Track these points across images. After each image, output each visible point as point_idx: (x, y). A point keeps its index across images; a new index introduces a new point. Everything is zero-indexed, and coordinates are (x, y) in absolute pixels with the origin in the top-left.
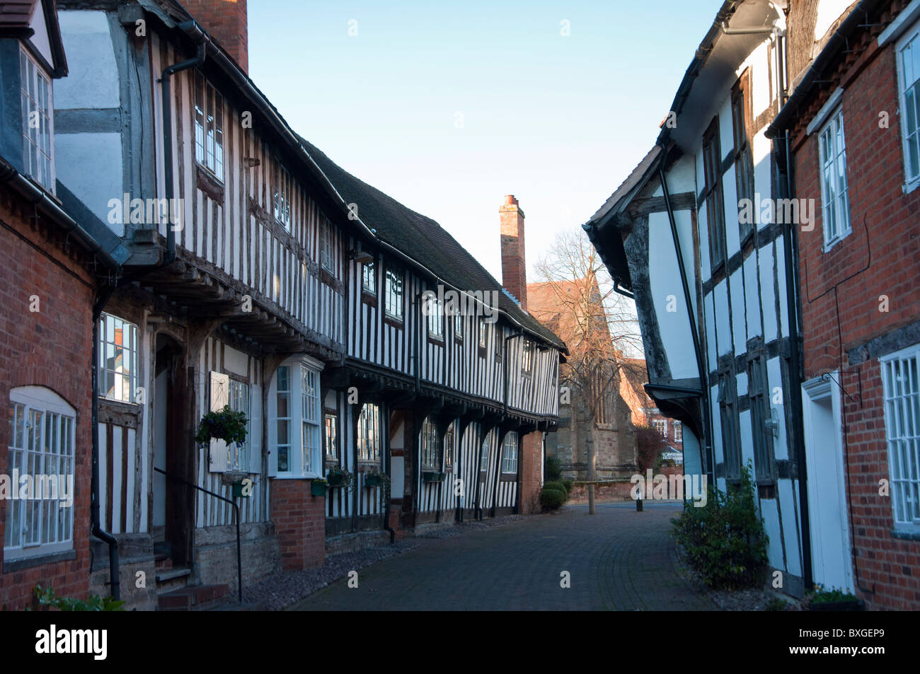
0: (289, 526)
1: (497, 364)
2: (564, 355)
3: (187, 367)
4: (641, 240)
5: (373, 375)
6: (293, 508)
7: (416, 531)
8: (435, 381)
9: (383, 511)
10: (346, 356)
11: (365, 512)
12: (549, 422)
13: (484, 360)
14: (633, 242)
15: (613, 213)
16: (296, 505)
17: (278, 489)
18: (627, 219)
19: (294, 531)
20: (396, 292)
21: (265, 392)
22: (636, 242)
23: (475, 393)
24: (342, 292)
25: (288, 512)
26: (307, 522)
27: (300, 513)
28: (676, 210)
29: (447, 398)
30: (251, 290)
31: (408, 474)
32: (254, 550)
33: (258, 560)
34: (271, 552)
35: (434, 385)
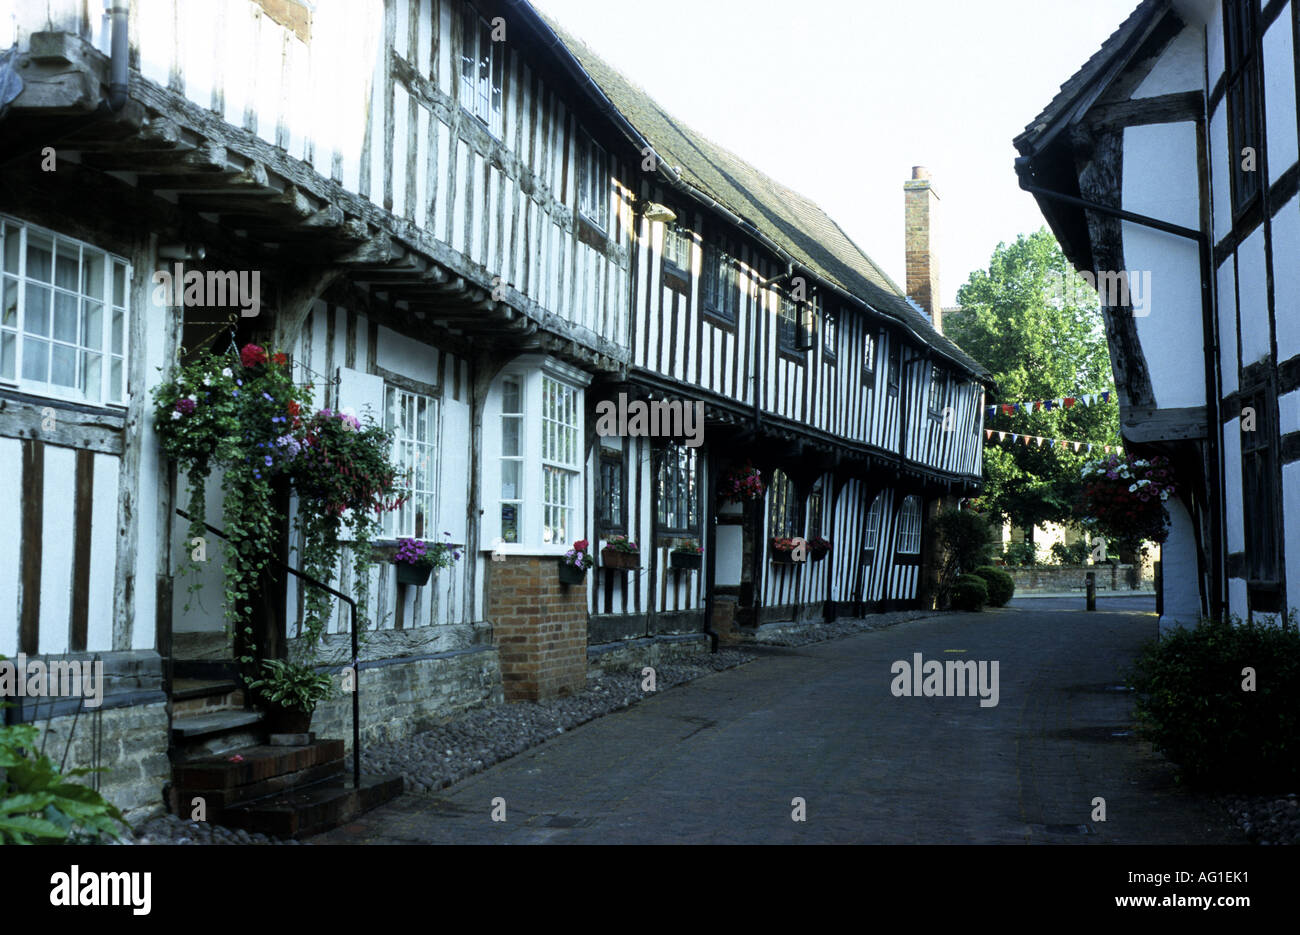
0: (517, 631)
1: (891, 398)
2: (992, 392)
4: (1108, 171)
6: (523, 601)
7: (757, 635)
8: (790, 416)
9: (702, 605)
10: (630, 366)
11: (670, 607)
12: (968, 484)
13: (870, 391)
14: (1095, 175)
15: (1062, 124)
16: (529, 598)
17: (500, 571)
18: (1086, 136)
19: (523, 639)
21: (477, 413)
22: (1100, 175)
23: (855, 437)
24: (625, 263)
25: (515, 607)
26: (548, 624)
27: (534, 611)
29: (811, 442)
30: (393, 218)
31: (748, 551)
32: (440, 670)
33: (449, 686)
34: (481, 672)
35: (787, 421)
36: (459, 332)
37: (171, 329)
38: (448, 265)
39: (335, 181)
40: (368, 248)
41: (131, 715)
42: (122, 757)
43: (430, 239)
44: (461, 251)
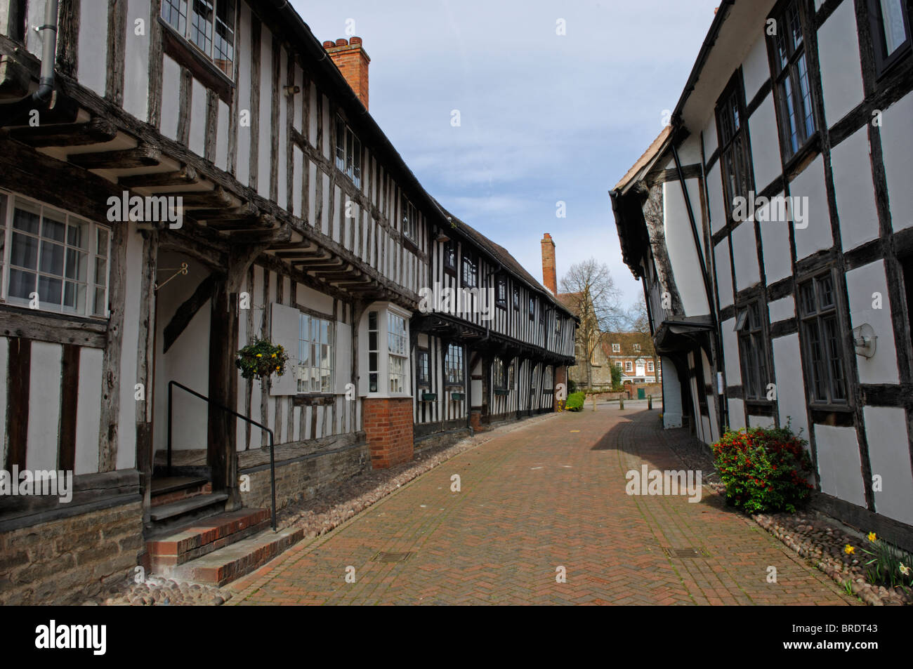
0: (378, 435)
1: (541, 325)
3: (228, 293)
4: (656, 204)
5: (454, 325)
6: (380, 420)
7: (490, 427)
8: (501, 332)
9: (466, 416)
11: (452, 418)
12: (571, 360)
13: (533, 322)
14: (650, 206)
15: (634, 181)
16: (383, 418)
17: (369, 406)
18: (645, 187)
19: (381, 439)
20: (472, 273)
21: (355, 330)
22: (653, 206)
23: (527, 342)
24: (427, 261)
25: (377, 423)
26: (394, 431)
28: (687, 178)
29: (510, 344)
30: (293, 217)
31: (485, 391)
32: (337, 458)
33: (342, 466)
34: (360, 456)
35: (500, 335)
36: (345, 290)
37: (147, 273)
38: (330, 248)
39: (251, 188)
40: (279, 233)
41: (111, 513)
42: (102, 542)
43: (318, 232)
44: (338, 241)
